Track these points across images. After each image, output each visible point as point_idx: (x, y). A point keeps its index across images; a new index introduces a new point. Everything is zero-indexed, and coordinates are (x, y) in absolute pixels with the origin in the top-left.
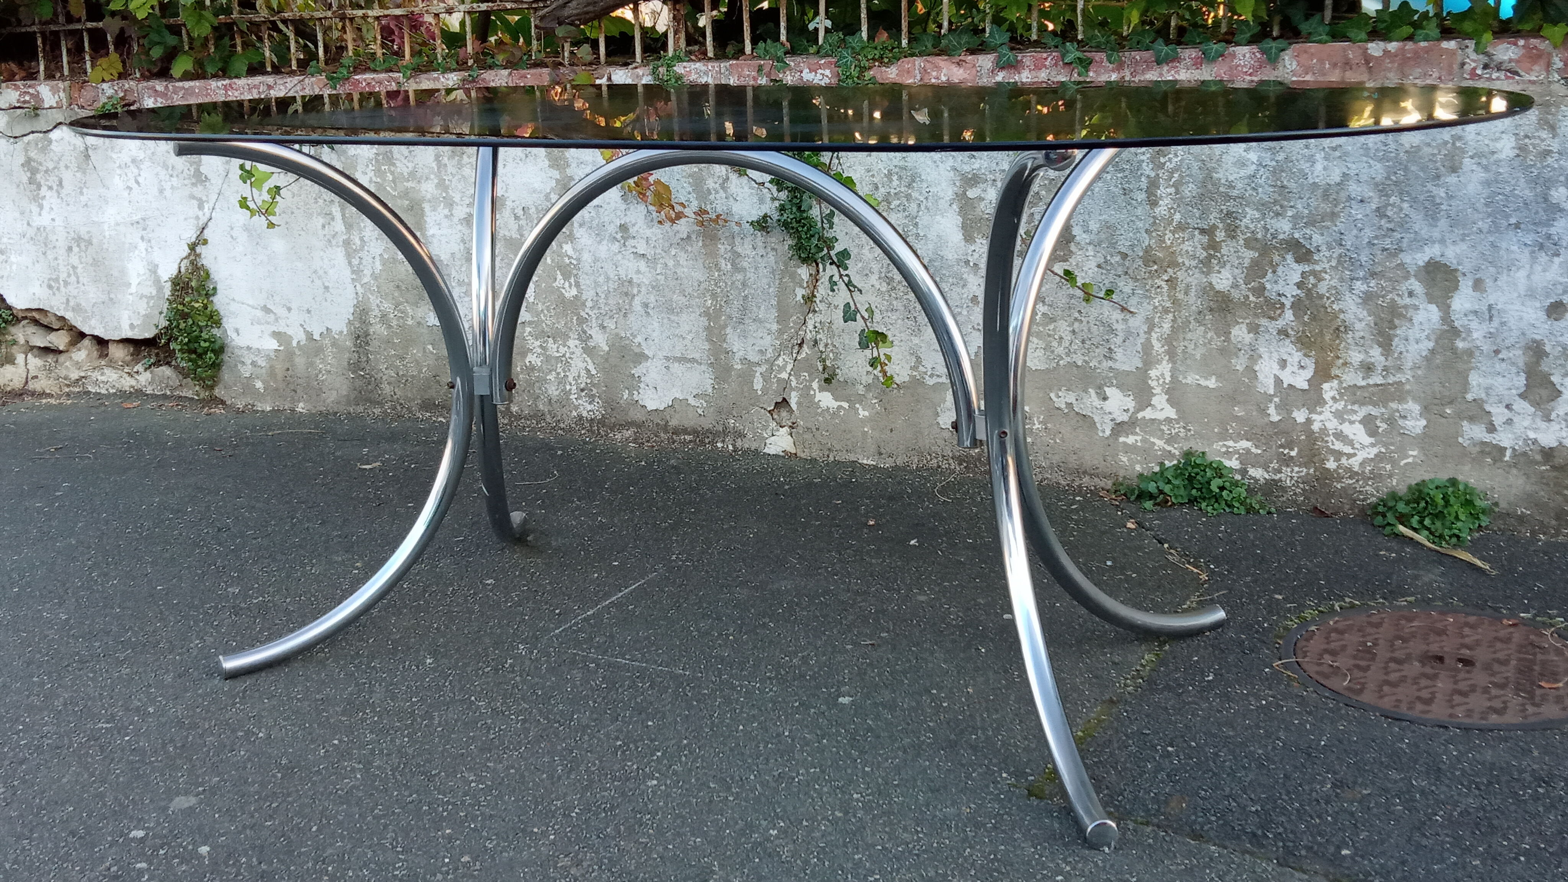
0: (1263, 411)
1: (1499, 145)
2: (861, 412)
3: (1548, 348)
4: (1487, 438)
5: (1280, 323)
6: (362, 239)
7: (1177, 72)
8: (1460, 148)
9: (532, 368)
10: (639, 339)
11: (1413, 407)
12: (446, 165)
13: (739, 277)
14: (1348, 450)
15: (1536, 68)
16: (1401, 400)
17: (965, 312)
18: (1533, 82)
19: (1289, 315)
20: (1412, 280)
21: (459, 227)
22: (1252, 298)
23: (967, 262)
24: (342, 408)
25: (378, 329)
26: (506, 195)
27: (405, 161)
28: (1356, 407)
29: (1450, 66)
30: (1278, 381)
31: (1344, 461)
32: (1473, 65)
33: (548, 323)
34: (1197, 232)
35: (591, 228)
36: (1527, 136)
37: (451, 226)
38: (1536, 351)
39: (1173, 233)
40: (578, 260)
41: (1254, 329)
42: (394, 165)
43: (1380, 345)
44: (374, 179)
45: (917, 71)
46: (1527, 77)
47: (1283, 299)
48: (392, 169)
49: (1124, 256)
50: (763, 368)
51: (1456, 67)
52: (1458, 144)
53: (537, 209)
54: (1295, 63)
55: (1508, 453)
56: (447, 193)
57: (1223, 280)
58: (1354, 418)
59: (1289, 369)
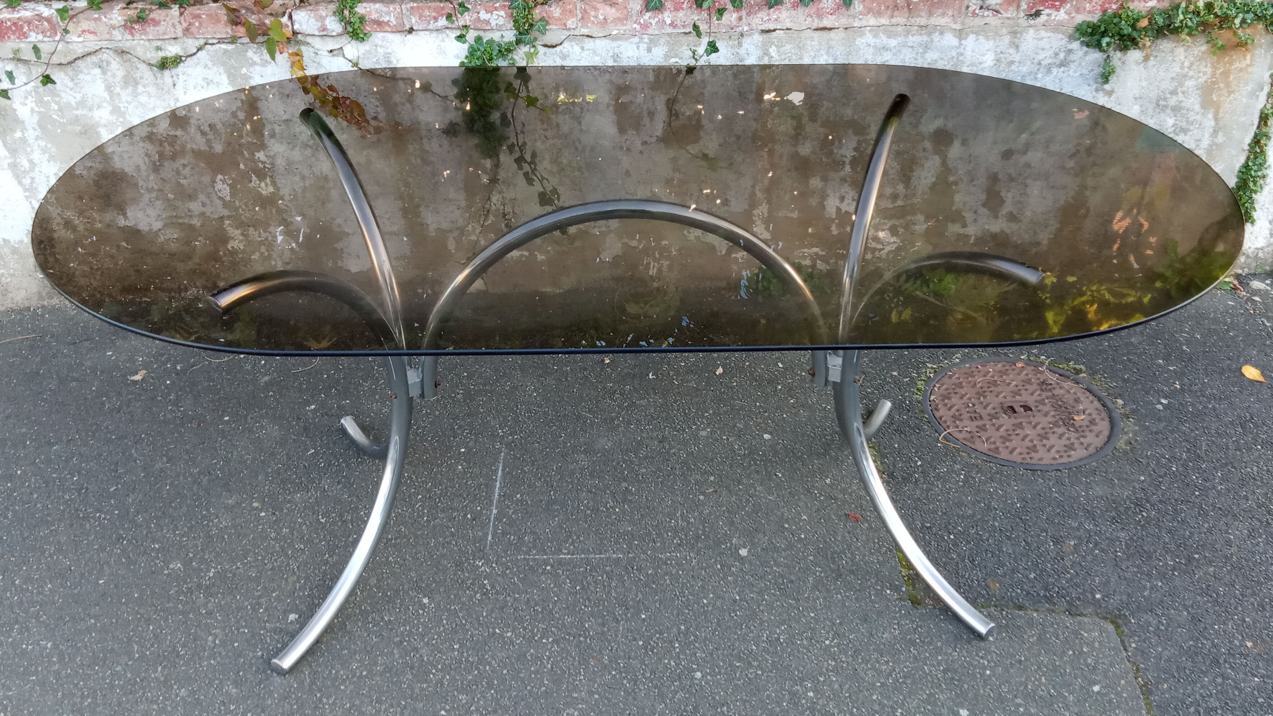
0: (828, 229)
1: (985, 59)
2: (539, 256)
3: (1000, 177)
4: (961, 231)
5: (842, 174)
6: (31, 162)
7: (780, 13)
8: (962, 61)
9: (234, 252)
10: (339, 221)
11: (921, 217)
12: (119, 94)
13: (429, 168)
14: (879, 246)
15: (1011, 8)
16: (914, 214)
17: (620, 182)
18: (1008, 18)
19: (848, 168)
20: (926, 141)
21: (141, 144)
22: (824, 159)
23: (621, 148)
24: (34, 303)
25: (61, 233)
26: (189, 115)
27: (72, 93)
28: (886, 221)
29: (960, 7)
30: (839, 209)
31: (877, 254)
32: (974, 7)
33: (248, 215)
34: (789, 119)
35: (282, 138)
36: (1002, 53)
37: (132, 144)
38: (994, 178)
39: (773, 120)
40: (273, 164)
41: (825, 179)
42: (58, 96)
43: (903, 182)
44: (36, 109)
45: (578, 12)
46: (1005, 15)
47: (845, 159)
48: (57, 99)
49: (738, 137)
50: (456, 234)
51: (964, 8)
52: (961, 58)
53: (223, 124)
54: (862, 6)
55: (972, 238)
56: (124, 118)
57: (805, 149)
58: (885, 227)
59: (846, 201)
